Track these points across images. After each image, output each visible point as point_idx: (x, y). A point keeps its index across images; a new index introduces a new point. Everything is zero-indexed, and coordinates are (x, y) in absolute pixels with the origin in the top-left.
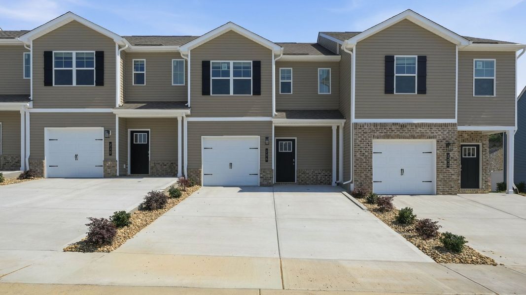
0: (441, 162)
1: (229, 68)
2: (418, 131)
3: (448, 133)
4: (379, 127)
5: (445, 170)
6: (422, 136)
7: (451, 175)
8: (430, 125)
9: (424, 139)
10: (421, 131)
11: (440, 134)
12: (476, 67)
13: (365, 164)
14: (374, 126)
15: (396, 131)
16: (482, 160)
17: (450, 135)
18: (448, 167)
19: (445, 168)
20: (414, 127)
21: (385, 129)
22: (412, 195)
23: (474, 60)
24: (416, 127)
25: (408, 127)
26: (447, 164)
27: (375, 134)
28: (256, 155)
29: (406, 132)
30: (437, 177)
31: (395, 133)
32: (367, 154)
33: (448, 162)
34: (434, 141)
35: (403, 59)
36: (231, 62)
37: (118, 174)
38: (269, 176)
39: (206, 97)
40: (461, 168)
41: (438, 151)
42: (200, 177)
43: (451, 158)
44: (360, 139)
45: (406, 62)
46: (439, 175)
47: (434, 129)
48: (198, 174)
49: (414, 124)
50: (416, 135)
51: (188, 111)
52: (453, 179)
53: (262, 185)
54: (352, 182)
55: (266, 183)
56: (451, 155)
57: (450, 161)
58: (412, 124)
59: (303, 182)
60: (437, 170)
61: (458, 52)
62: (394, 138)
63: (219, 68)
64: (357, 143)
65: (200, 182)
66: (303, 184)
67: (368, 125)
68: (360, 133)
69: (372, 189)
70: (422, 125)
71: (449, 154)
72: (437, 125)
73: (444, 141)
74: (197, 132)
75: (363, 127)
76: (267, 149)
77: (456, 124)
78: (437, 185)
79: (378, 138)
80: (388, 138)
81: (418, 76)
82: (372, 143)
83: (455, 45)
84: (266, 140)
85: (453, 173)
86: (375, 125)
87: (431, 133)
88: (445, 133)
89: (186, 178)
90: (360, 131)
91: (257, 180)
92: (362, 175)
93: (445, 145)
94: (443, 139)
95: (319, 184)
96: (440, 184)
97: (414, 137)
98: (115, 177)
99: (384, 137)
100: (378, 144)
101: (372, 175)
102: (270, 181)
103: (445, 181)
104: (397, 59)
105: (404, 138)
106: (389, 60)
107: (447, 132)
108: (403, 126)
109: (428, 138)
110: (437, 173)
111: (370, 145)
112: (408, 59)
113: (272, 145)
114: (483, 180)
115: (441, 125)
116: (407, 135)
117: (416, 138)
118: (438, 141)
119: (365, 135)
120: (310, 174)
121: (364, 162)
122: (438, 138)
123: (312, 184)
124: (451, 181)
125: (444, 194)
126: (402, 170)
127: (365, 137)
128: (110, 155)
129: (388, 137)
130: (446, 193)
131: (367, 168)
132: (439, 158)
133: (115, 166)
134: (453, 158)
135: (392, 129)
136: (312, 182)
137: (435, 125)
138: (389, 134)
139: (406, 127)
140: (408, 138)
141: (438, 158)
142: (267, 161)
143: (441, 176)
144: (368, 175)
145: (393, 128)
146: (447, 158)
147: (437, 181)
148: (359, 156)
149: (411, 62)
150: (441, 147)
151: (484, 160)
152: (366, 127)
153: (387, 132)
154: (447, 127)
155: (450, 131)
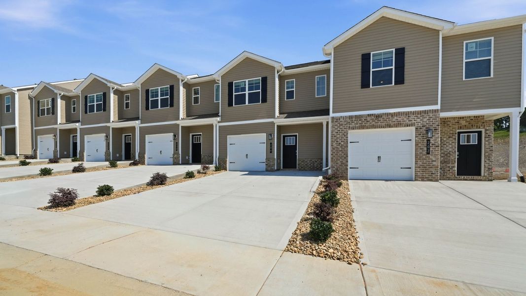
0: (420, 149)
1: (245, 85)
2: (394, 120)
3: (428, 120)
4: (354, 119)
5: (424, 157)
6: (398, 125)
7: (432, 161)
8: (407, 114)
9: (401, 127)
10: (397, 119)
11: (419, 122)
12: (467, 49)
13: (340, 153)
14: (350, 119)
15: (371, 122)
16: (485, 147)
17: (431, 122)
18: (428, 153)
19: (425, 155)
20: (391, 117)
21: (360, 120)
22: (386, 180)
23: (465, 42)
24: (392, 116)
25: (384, 117)
26: (427, 151)
27: (351, 126)
28: (263, 148)
29: (382, 121)
30: (416, 163)
31: (370, 123)
32: (342, 143)
33: (428, 149)
34: (413, 128)
35: (380, 54)
36: (247, 81)
37: (180, 163)
38: (272, 163)
39: (231, 108)
40: (458, 155)
41: (417, 138)
42: (226, 164)
43: (432, 144)
44: (336, 131)
45: (383, 57)
46: (417, 161)
47: (412, 117)
48: (225, 162)
49: (390, 113)
50: (392, 124)
51: (219, 119)
52: (434, 165)
53: (267, 170)
54: (330, 169)
55: (269, 169)
56: (432, 141)
57: (431, 148)
58: (388, 114)
59: (302, 169)
60: (416, 157)
61: (442, 37)
62: (369, 128)
63: (239, 86)
64: (334, 134)
65: (226, 168)
66: (302, 170)
67: (344, 118)
68: (336, 125)
69: (347, 174)
70: (399, 114)
71: (429, 140)
72: (416, 113)
73: (424, 128)
74: (225, 132)
75: (339, 120)
76: (271, 143)
77: (438, 110)
78: (415, 172)
79: (353, 129)
80: (363, 129)
81: (395, 68)
82: (347, 134)
83: (438, 31)
84: (270, 136)
85: (434, 160)
86: (351, 117)
87: (409, 121)
88: (425, 120)
89: (217, 165)
90: (336, 123)
91: (263, 167)
92: (339, 162)
93: (425, 132)
94: (423, 126)
95: (316, 170)
96: (418, 170)
97: (390, 126)
98: (179, 164)
99: (359, 128)
100: (353, 135)
101: (347, 162)
102: (273, 168)
103: (424, 167)
104: (374, 55)
105: (379, 128)
106: (366, 58)
107: (428, 118)
108: (378, 116)
109: (405, 126)
110: (416, 159)
111: (346, 135)
112: (385, 53)
113: (274, 140)
114: (485, 167)
115: (420, 112)
116: (383, 124)
117: (392, 127)
118: (416, 129)
119: (341, 127)
120: (308, 162)
121: (340, 151)
122: (416, 125)
123: (310, 170)
124: (431, 167)
125: (423, 180)
126: (379, 158)
127: (341, 128)
128: (177, 150)
129: (362, 127)
130: (425, 180)
131: (343, 156)
132: (418, 145)
133: (179, 158)
134: (434, 144)
135: (366, 120)
136: (310, 169)
137: (414, 113)
138: (364, 124)
139: (381, 117)
140: (384, 128)
141: (416, 145)
142: (271, 152)
143: (420, 163)
144: (344, 162)
145: (369, 119)
146: (427, 145)
147: (415, 167)
148: (335, 146)
149: (389, 56)
150: (420, 135)
151: (487, 147)
152: (342, 120)
153: (363, 123)
154: (428, 113)
155: (431, 117)
